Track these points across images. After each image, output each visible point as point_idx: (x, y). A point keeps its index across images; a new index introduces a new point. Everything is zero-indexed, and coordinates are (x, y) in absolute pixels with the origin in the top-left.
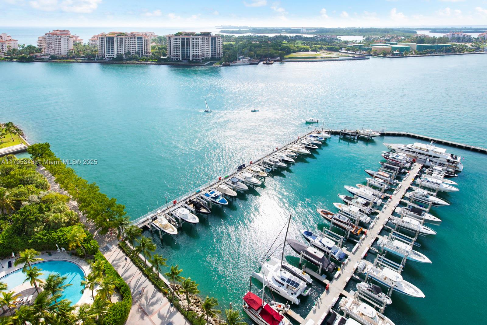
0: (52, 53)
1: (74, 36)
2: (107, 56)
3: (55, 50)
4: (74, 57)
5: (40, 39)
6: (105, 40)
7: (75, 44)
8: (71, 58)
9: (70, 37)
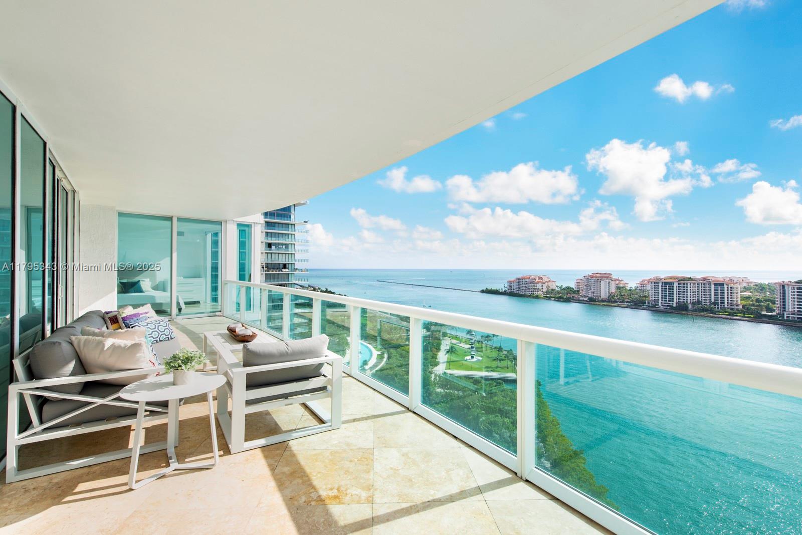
0: (590, 295)
1: (618, 280)
2: (662, 303)
3: (594, 293)
4: (617, 302)
5: (578, 281)
6: (660, 285)
7: (618, 288)
8: (612, 302)
9: (612, 280)
